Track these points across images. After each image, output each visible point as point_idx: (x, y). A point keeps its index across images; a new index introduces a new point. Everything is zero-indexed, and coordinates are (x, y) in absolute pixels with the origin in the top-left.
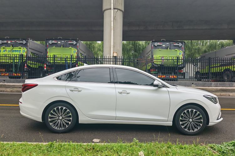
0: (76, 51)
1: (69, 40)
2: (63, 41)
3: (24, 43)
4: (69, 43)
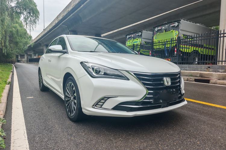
0: (177, 34)
1: (172, 22)
2: (167, 26)
3: (140, 35)
4: (171, 26)
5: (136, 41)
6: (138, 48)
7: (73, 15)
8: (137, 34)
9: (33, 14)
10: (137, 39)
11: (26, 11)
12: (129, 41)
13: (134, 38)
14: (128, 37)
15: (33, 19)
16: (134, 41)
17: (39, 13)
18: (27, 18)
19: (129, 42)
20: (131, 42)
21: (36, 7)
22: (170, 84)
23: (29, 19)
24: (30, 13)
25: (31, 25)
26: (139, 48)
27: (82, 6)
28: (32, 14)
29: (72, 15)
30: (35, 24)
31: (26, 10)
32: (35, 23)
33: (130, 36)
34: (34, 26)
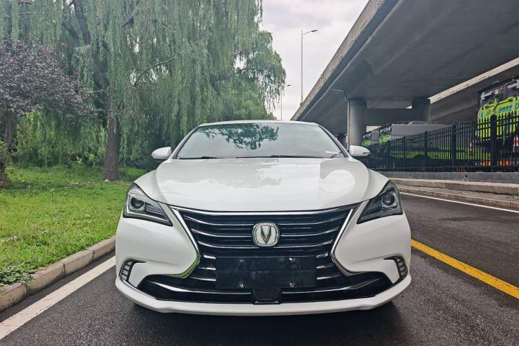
5: (509, 104)
6: (512, 124)
7: (352, 64)
8: (509, 87)
9: (275, 76)
10: (511, 101)
11: (262, 74)
12: (487, 107)
13: (501, 98)
14: (483, 96)
15: (274, 87)
16: (502, 106)
17: (284, 73)
18: (264, 86)
19: (488, 110)
20: (492, 108)
21: (280, 61)
22: (272, 241)
23: (269, 87)
24: (269, 77)
25: (272, 100)
26: (516, 123)
27: (370, 39)
28: (272, 78)
29: (349, 64)
30: (278, 96)
31: (261, 71)
32: (279, 93)
33: (490, 94)
34: (276, 100)
